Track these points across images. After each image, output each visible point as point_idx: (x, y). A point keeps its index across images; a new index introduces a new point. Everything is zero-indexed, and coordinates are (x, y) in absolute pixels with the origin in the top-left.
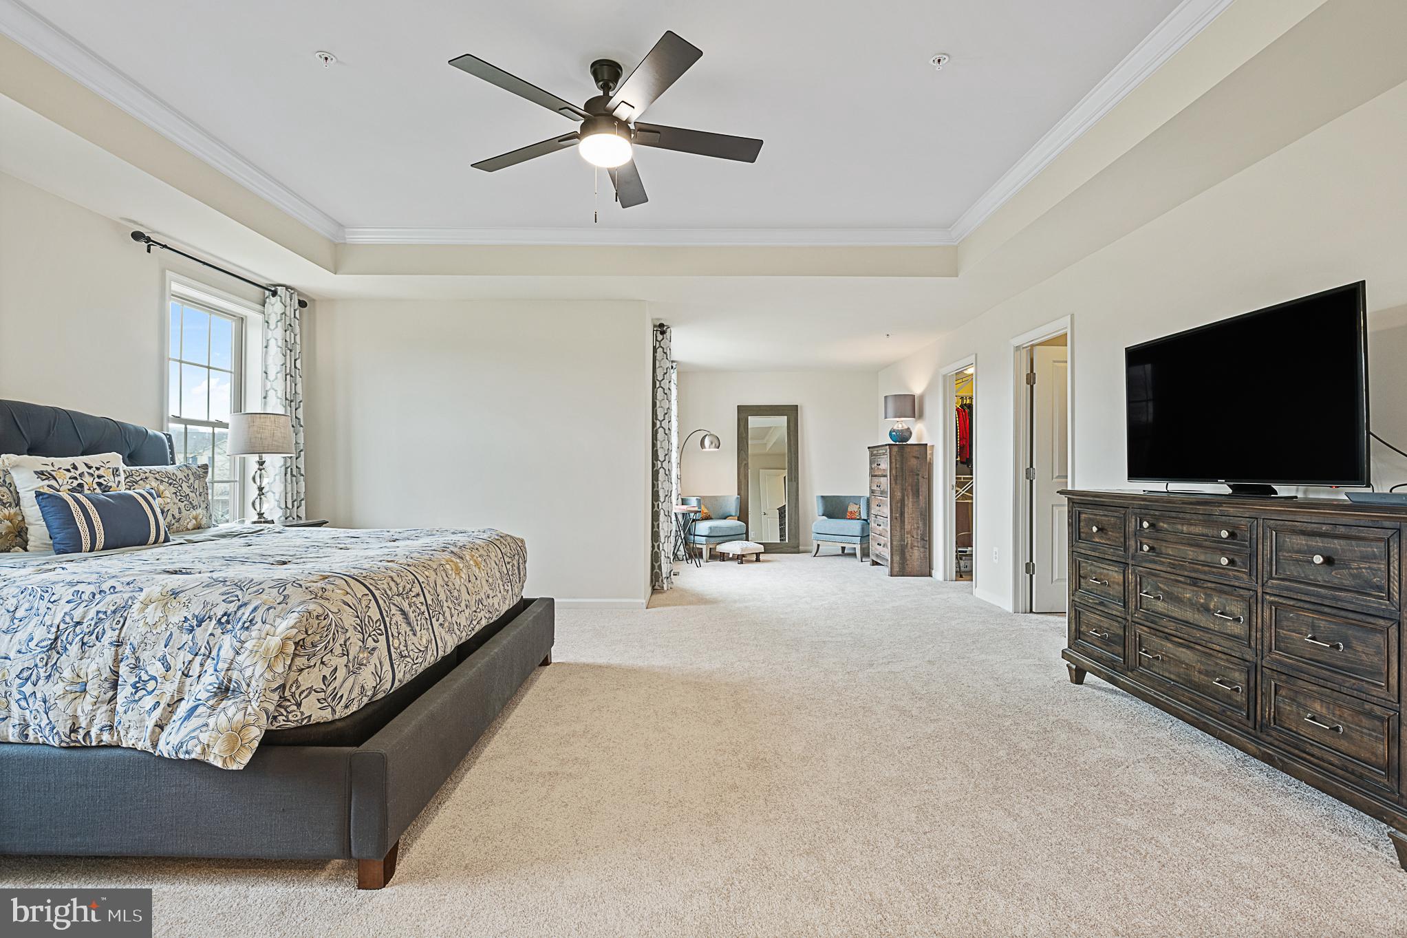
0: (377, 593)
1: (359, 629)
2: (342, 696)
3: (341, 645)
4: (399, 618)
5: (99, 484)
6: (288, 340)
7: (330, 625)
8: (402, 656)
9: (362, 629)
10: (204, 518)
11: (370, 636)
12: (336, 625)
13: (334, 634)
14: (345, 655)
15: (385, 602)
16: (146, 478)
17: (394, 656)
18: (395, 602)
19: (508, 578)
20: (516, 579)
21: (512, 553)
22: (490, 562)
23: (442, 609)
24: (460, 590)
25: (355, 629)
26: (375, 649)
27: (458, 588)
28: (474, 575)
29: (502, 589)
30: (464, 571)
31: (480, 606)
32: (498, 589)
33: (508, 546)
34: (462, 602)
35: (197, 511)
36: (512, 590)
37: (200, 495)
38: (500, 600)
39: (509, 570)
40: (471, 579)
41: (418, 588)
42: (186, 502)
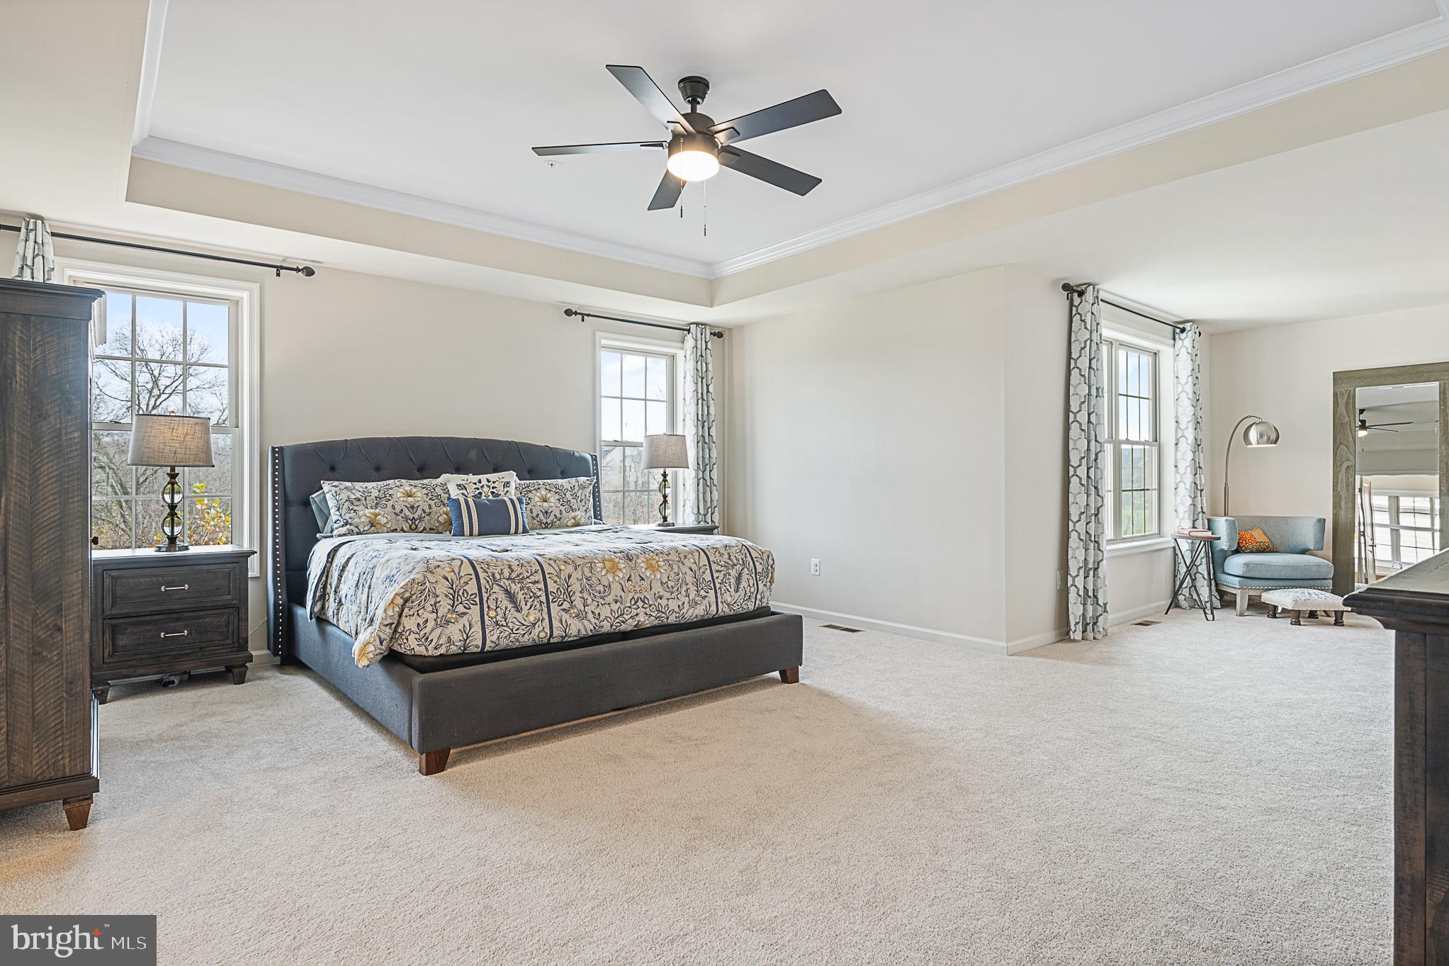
0: (482, 575)
1: (451, 597)
2: (432, 640)
3: (431, 605)
4: (501, 596)
5: (492, 493)
6: (699, 369)
7: (424, 590)
8: (498, 625)
9: (454, 597)
10: (583, 518)
11: (461, 603)
12: (429, 591)
13: (426, 596)
14: (434, 612)
15: (488, 582)
16: (539, 488)
17: (487, 622)
18: (502, 584)
19: (712, 585)
20: (729, 588)
21: (731, 563)
22: (679, 567)
23: (570, 598)
24: (610, 586)
25: (446, 596)
26: (465, 614)
27: (606, 584)
28: (640, 576)
29: (693, 594)
30: (624, 571)
31: (640, 603)
32: (684, 593)
33: (727, 556)
34: (609, 597)
35: (576, 513)
36: (716, 597)
37: (581, 501)
38: (684, 603)
39: (717, 578)
40: (632, 578)
41: (539, 577)
42: (566, 506)
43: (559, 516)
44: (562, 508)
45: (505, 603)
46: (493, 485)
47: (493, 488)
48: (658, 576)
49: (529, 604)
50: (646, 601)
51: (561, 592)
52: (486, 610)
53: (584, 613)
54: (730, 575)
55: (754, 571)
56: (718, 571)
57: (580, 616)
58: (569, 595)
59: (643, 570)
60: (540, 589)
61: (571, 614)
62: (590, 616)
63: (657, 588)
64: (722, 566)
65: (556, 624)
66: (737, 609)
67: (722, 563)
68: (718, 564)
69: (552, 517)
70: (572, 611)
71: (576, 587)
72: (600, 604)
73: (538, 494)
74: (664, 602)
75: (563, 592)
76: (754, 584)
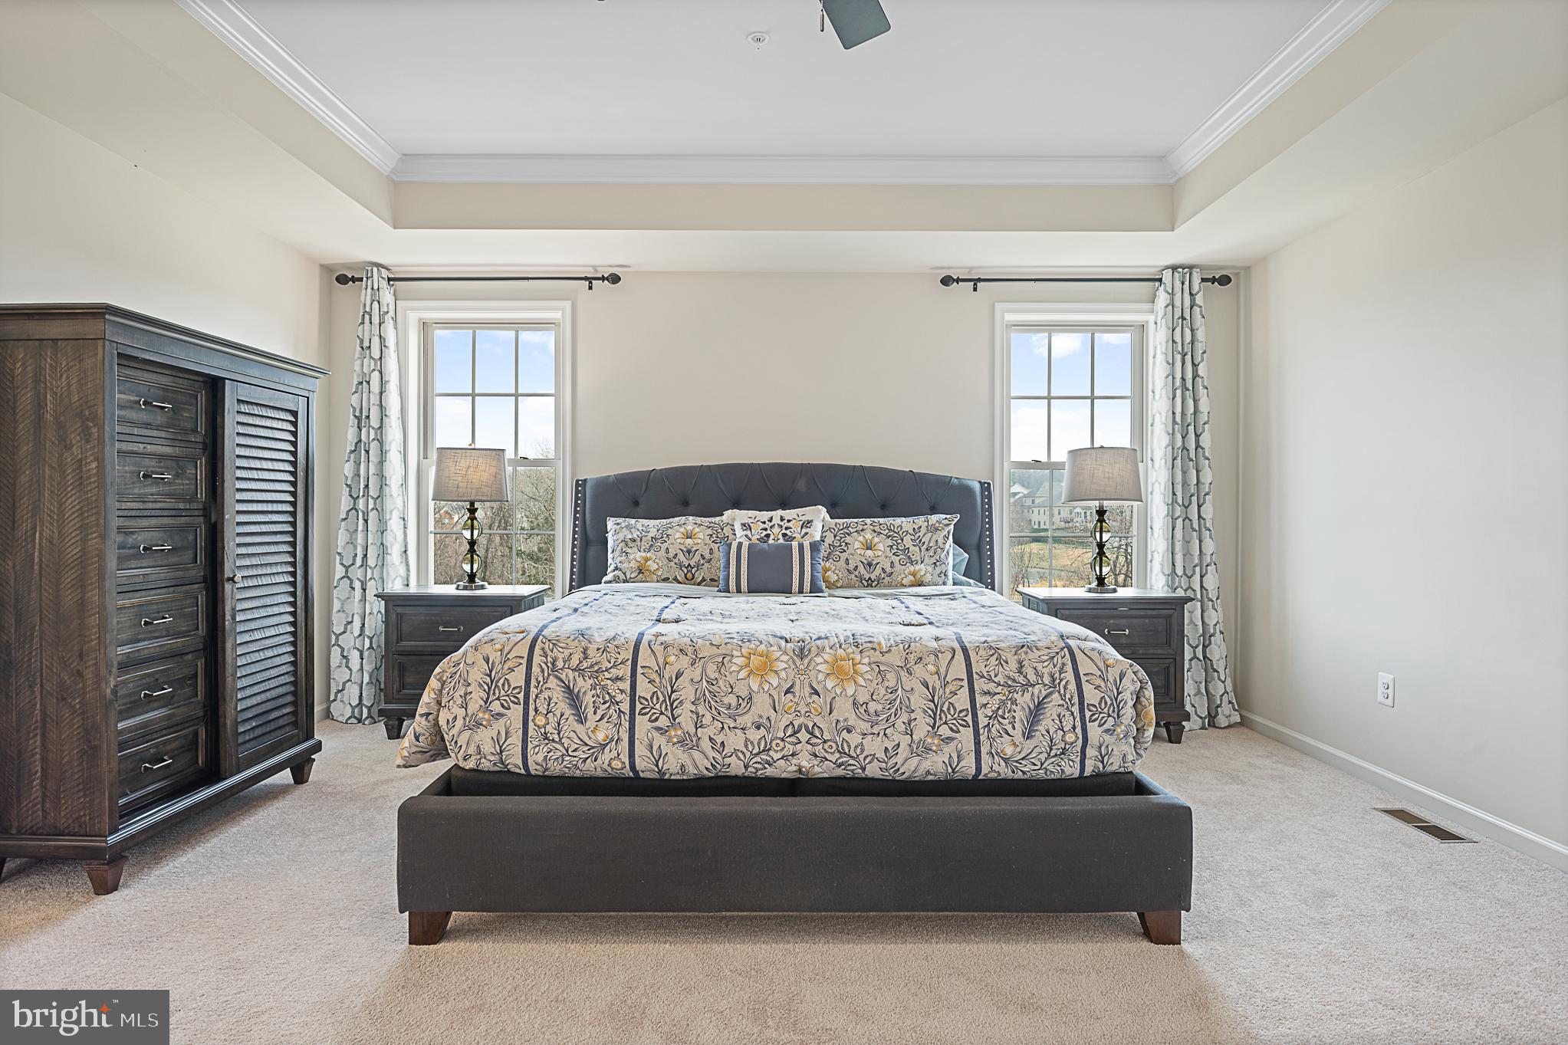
1: (486, 687)
2: (461, 746)
3: (460, 696)
4: (558, 695)
5: (784, 535)
6: (1178, 339)
7: (456, 673)
8: (546, 738)
9: (489, 689)
11: (498, 699)
12: (460, 676)
13: (456, 682)
14: (463, 707)
15: (543, 671)
17: (531, 732)
18: (563, 677)
19: (969, 719)
20: (1009, 728)
21: (1021, 679)
22: (899, 679)
23: (672, 710)
24: (750, 699)
25: (480, 685)
26: (501, 715)
27: (744, 693)
28: (813, 688)
29: (921, 730)
30: (783, 675)
31: (803, 736)
32: (902, 728)
33: (1014, 665)
34: (746, 717)
35: (917, 567)
36: (977, 743)
37: (927, 550)
38: (899, 745)
39: (985, 706)
40: (797, 689)
41: (625, 671)
42: (902, 556)
43: (889, 570)
44: (896, 559)
45: (562, 706)
46: (787, 525)
47: (786, 528)
48: (850, 691)
49: (600, 713)
50: (817, 733)
51: (658, 698)
52: (532, 713)
53: (694, 739)
54: (1014, 702)
55: (1076, 700)
56: (988, 693)
57: (688, 742)
58: (672, 705)
59: (821, 677)
60: (622, 691)
61: (670, 737)
62: (706, 744)
63: (844, 711)
64: (999, 684)
65: (640, 750)
66: (1029, 770)
67: (1000, 679)
68: (990, 680)
69: (878, 571)
70: (673, 733)
71: (687, 693)
72: (726, 726)
73: (861, 538)
74: (854, 739)
75: (661, 699)
76: (1074, 728)
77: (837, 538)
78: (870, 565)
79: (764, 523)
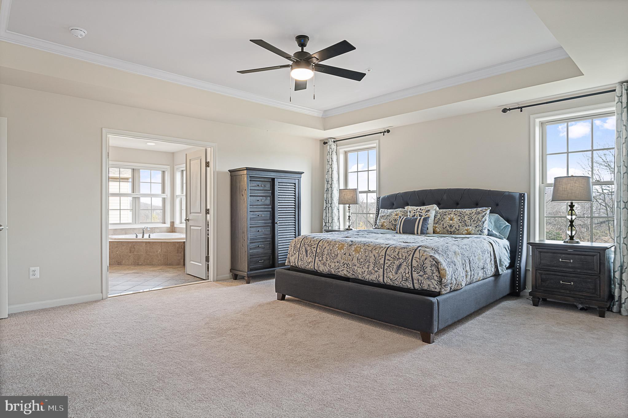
4: (304, 250)
8: (301, 260)
15: (303, 245)
16: (450, 213)
18: (305, 246)
19: (382, 266)
20: (392, 270)
21: (398, 257)
22: (369, 254)
24: (337, 255)
26: (295, 254)
27: (336, 254)
28: (349, 254)
29: (371, 268)
30: (345, 250)
31: (345, 266)
32: (366, 266)
33: (397, 253)
34: (336, 259)
35: (468, 228)
36: (384, 274)
37: (473, 221)
38: (365, 271)
39: (387, 263)
40: (346, 254)
41: (316, 246)
42: (463, 223)
43: (457, 228)
44: (460, 224)
45: (304, 253)
46: (421, 211)
48: (357, 256)
49: (310, 255)
50: (348, 266)
52: (300, 254)
54: (394, 263)
55: (410, 264)
56: (388, 260)
57: (324, 264)
58: (323, 255)
59: (352, 251)
60: (315, 251)
62: (327, 265)
63: (355, 261)
64: (392, 258)
65: (316, 265)
66: (397, 283)
67: (392, 256)
68: (390, 256)
69: (454, 228)
70: (322, 262)
71: (326, 253)
72: (332, 261)
73: (449, 216)
74: (356, 268)
75: (321, 253)
76: (409, 272)
77: (441, 216)
78: (451, 226)
79: (415, 211)
